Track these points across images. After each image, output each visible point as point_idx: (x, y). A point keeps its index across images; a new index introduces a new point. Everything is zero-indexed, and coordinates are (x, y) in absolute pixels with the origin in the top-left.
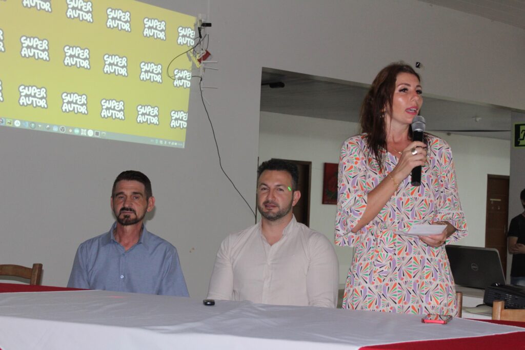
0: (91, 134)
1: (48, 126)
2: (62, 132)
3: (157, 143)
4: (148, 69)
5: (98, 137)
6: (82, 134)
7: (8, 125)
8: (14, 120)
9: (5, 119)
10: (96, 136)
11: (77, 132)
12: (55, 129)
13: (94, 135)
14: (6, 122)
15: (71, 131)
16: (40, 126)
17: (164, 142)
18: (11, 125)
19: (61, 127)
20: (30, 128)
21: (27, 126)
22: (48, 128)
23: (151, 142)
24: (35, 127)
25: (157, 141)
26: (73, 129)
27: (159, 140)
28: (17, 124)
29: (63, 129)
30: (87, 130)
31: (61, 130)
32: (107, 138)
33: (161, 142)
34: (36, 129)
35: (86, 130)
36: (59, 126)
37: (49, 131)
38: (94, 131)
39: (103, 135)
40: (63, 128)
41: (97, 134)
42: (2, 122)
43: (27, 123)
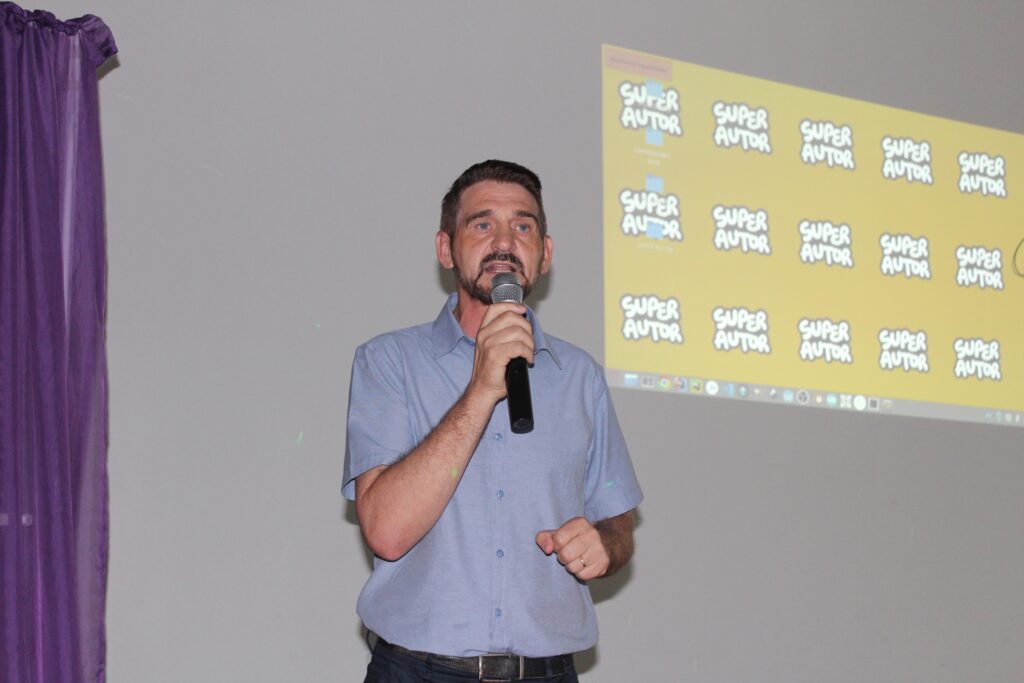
0: (860, 404)
1: (773, 392)
2: (802, 403)
3: (998, 420)
4: (972, 261)
5: (877, 409)
6: (842, 405)
7: (693, 392)
8: (705, 381)
9: (688, 379)
10: (871, 409)
11: (832, 400)
12: (788, 398)
13: (867, 407)
14: (688, 388)
15: (819, 399)
16: (757, 391)
17: (1014, 418)
18: (700, 392)
19: (800, 392)
20: (739, 398)
21: (731, 393)
22: (775, 396)
23: (988, 418)
24: (748, 393)
25: (999, 414)
26: (825, 395)
27: (1004, 412)
28: (712, 389)
29: (803, 396)
30: (854, 396)
31: (800, 398)
32: (894, 412)
33: (1008, 418)
34: (747, 399)
35: (849, 397)
36: (794, 391)
37: (776, 401)
38: (866, 397)
39: (886, 406)
40: (803, 394)
41: (874, 404)
42: (682, 386)
43: (732, 387)
